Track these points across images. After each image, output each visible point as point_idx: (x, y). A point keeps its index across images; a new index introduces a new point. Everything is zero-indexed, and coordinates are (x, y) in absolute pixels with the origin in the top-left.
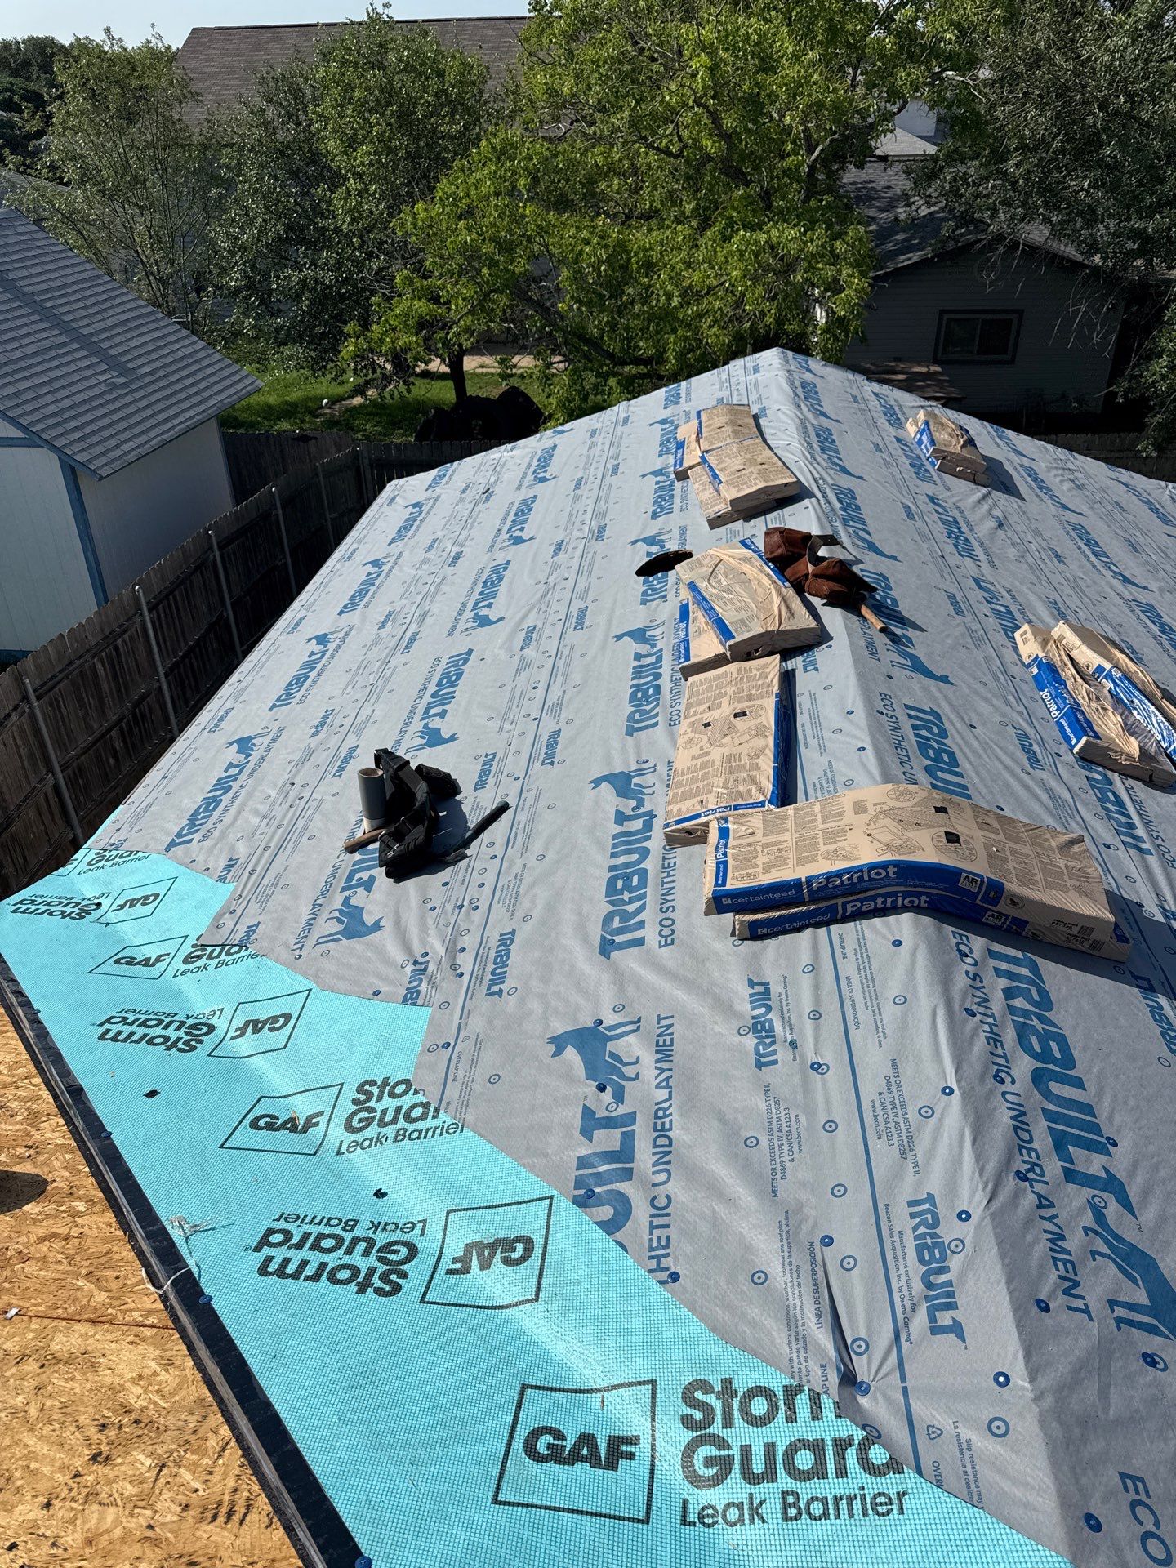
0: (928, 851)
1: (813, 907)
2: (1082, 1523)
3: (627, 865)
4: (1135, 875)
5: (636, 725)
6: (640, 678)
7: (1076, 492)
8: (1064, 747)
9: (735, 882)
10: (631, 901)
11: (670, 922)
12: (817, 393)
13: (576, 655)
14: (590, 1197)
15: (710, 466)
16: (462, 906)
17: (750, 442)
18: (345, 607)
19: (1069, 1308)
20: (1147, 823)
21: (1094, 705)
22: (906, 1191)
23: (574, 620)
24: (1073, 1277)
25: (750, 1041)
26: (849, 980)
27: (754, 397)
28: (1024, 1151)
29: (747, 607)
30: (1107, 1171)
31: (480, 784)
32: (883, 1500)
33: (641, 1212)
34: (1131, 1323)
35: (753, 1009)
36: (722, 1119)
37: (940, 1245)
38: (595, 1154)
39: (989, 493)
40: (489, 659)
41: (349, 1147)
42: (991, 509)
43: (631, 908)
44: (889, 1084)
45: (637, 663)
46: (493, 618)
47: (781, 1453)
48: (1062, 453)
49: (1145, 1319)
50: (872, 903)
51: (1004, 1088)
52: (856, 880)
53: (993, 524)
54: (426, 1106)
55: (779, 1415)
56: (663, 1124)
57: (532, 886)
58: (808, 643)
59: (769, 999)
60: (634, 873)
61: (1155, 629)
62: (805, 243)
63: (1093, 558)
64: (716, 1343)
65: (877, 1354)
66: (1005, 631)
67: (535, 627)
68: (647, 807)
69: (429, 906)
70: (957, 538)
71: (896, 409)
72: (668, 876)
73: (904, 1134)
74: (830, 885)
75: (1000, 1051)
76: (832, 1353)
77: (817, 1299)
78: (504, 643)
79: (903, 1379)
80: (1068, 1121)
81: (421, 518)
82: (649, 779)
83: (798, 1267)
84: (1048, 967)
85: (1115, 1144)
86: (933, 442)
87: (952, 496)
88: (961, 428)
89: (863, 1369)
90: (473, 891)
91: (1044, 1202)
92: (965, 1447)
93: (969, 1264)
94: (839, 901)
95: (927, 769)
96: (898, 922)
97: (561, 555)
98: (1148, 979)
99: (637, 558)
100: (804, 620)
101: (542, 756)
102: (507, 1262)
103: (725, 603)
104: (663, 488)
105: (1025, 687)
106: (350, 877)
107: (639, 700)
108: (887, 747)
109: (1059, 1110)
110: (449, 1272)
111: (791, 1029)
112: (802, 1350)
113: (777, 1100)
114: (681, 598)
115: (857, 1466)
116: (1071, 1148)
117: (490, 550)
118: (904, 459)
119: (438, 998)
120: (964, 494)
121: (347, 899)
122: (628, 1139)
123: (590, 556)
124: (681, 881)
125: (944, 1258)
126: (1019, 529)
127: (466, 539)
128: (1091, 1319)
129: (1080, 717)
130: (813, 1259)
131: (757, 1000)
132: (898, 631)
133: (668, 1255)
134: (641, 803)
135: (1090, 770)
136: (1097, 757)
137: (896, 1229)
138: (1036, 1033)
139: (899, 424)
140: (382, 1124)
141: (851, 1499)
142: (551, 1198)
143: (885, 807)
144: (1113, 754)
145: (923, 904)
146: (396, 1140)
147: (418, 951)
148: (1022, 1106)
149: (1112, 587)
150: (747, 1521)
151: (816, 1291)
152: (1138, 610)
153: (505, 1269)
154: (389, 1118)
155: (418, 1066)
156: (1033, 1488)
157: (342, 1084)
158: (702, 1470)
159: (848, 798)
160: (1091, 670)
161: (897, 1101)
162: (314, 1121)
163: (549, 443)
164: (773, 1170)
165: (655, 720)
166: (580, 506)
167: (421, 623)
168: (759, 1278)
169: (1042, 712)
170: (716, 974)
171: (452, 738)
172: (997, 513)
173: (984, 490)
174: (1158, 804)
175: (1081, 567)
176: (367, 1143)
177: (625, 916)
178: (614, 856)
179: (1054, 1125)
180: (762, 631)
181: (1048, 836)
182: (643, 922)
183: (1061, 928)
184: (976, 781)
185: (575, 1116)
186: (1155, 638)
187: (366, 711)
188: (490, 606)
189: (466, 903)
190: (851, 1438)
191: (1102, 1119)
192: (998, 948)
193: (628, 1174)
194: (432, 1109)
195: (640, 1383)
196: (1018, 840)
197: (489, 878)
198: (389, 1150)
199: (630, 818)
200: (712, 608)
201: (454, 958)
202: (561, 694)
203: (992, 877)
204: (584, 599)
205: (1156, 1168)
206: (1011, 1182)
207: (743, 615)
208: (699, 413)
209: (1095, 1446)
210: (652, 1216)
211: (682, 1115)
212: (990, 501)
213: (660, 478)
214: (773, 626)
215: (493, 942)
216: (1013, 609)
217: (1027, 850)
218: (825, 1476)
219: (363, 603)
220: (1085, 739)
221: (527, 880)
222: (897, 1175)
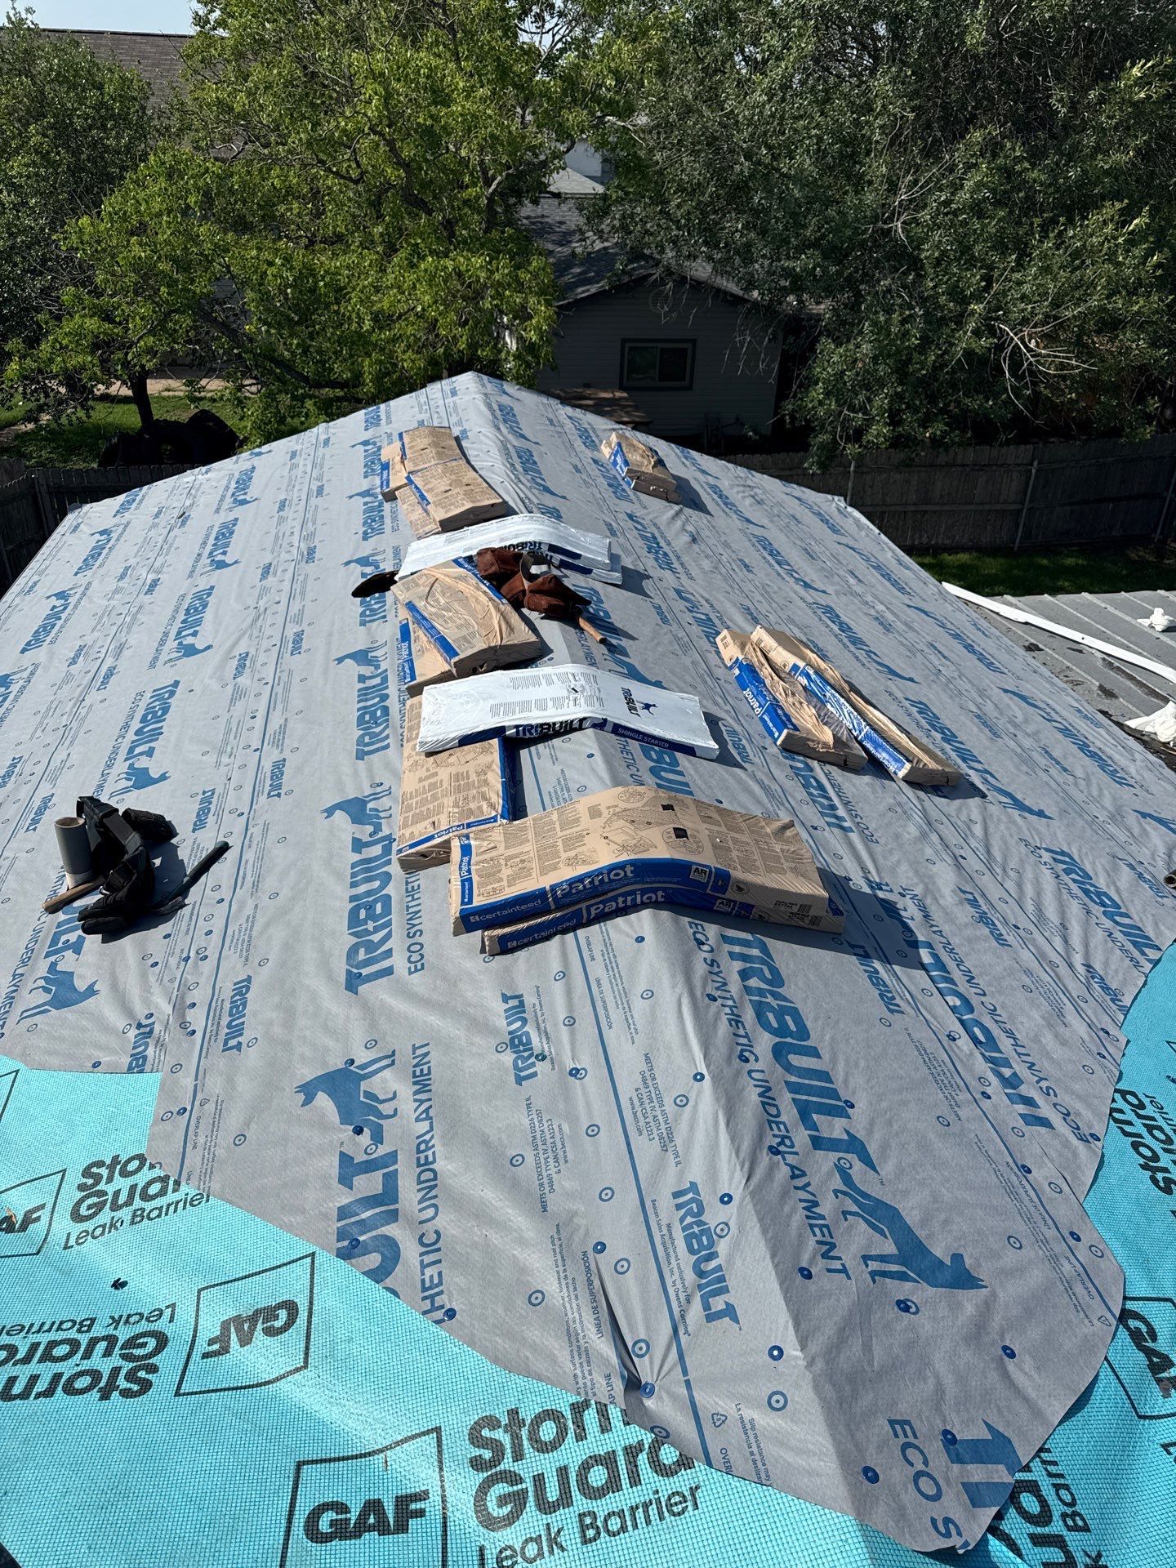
0: (661, 849)
1: (559, 914)
2: (862, 1478)
3: (369, 893)
4: (841, 853)
5: (366, 749)
6: (366, 700)
7: (758, 507)
8: (769, 741)
9: (481, 898)
10: (376, 930)
11: (418, 947)
12: (514, 415)
13: (296, 680)
14: (354, 1247)
15: (417, 487)
16: (189, 958)
17: (454, 463)
18: (28, 644)
19: (829, 1271)
20: (846, 804)
21: (790, 700)
22: (670, 1182)
23: (291, 645)
24: (829, 1240)
25: (508, 1058)
26: (598, 981)
27: (453, 419)
28: (774, 1125)
29: (467, 624)
30: (848, 1132)
31: (199, 825)
32: (677, 1499)
33: (410, 1251)
34: (884, 1274)
35: (509, 1024)
36: (486, 1142)
37: (707, 1232)
38: (357, 1201)
39: (681, 510)
40: (198, 689)
41: (78, 1238)
42: (684, 525)
43: (376, 938)
44: (644, 1080)
45: (362, 685)
46: (199, 647)
47: (574, 1474)
48: (741, 471)
49: (894, 1268)
50: (614, 904)
51: (748, 1066)
52: (597, 883)
53: (686, 538)
54: (164, 1180)
55: (569, 1436)
56: (426, 1157)
57: (267, 925)
58: (530, 656)
59: (524, 1012)
60: (376, 901)
61: (836, 628)
62: (492, 272)
63: (777, 567)
64: (498, 1374)
65: (658, 1353)
66: (707, 637)
67: (247, 654)
68: (386, 831)
69: (151, 962)
70: (657, 552)
71: (590, 431)
72: (413, 900)
73: (663, 1127)
74: (574, 891)
75: (742, 1032)
76: (615, 1360)
77: (595, 1308)
78: (215, 673)
79: (685, 1372)
80: (810, 1090)
81: (110, 545)
82: (385, 802)
83: (573, 1279)
84: (777, 947)
85: (852, 1106)
86: (626, 463)
87: (649, 513)
88: (651, 449)
89: (646, 1371)
90: (200, 941)
91: (797, 1172)
92: (748, 1427)
93: (736, 1246)
94: (583, 905)
95: (652, 770)
96: (639, 919)
97: (270, 578)
98: (862, 947)
99: (352, 579)
100: (523, 635)
101: (267, 788)
102: (270, 1332)
103: (445, 621)
104: (372, 509)
105: (729, 687)
106: (55, 941)
107: (368, 722)
108: (612, 751)
109: (800, 1081)
110: (206, 1356)
111: (548, 1038)
112: (585, 1364)
113: (539, 1113)
114: (400, 618)
115: (649, 1470)
116: (815, 1116)
117: (190, 576)
118: (602, 480)
119: (170, 1061)
120: (658, 511)
121: (53, 965)
122: (391, 1180)
123: (301, 578)
124: (426, 901)
125: (712, 1244)
126: (711, 542)
127: (163, 565)
128: (849, 1278)
129: (780, 712)
130: (588, 1268)
131: (513, 1015)
132: (614, 642)
133: (441, 1292)
134: (378, 828)
135: (793, 759)
136: (797, 747)
137: (664, 1223)
138: (772, 1010)
139: (593, 446)
140: (115, 1207)
141: (646, 1506)
142: (313, 1254)
143: (618, 810)
144: (811, 744)
145: (660, 899)
146: (133, 1223)
147: (141, 1012)
148: (767, 1081)
149: (795, 593)
150: (546, 1554)
151: (594, 1300)
152: (819, 612)
153: (268, 1340)
154: (122, 1199)
155: (152, 1138)
156: (815, 1454)
157: (65, 1170)
158: (496, 1511)
159: (583, 805)
160: (787, 669)
161: (653, 1095)
162: (34, 1216)
163: (247, 466)
164: (541, 1185)
165: (386, 743)
166: (286, 528)
167: (117, 656)
168: (535, 1299)
169: (746, 709)
170: (469, 994)
171: (163, 777)
172: (690, 528)
173: (677, 508)
174: (854, 785)
175: (767, 575)
176: (98, 1232)
177: (371, 947)
178: (353, 885)
179: (797, 1097)
180: (485, 646)
181: (763, 823)
182: (391, 950)
183: (783, 908)
184: (696, 777)
185: (332, 1165)
186: (836, 636)
187: (61, 755)
188: (195, 634)
189: (192, 954)
190: (641, 1443)
191: (838, 1084)
192: (731, 933)
193: (393, 1216)
194: (171, 1182)
195: (424, 1434)
196: (739, 830)
197: (218, 924)
198: (125, 1235)
199: (368, 844)
200: (433, 627)
201: (184, 1016)
202: (282, 721)
203: (719, 866)
204: (299, 622)
205: (890, 1123)
206: (765, 1158)
207: (464, 632)
208: (401, 435)
209: (866, 1399)
210: (421, 1255)
211: (444, 1145)
212: (683, 517)
213: (367, 499)
214: (495, 642)
215: (227, 992)
216: (712, 616)
217: (745, 838)
218: (619, 1488)
219: (49, 639)
220: (785, 731)
221: (261, 920)
222: (659, 1168)
